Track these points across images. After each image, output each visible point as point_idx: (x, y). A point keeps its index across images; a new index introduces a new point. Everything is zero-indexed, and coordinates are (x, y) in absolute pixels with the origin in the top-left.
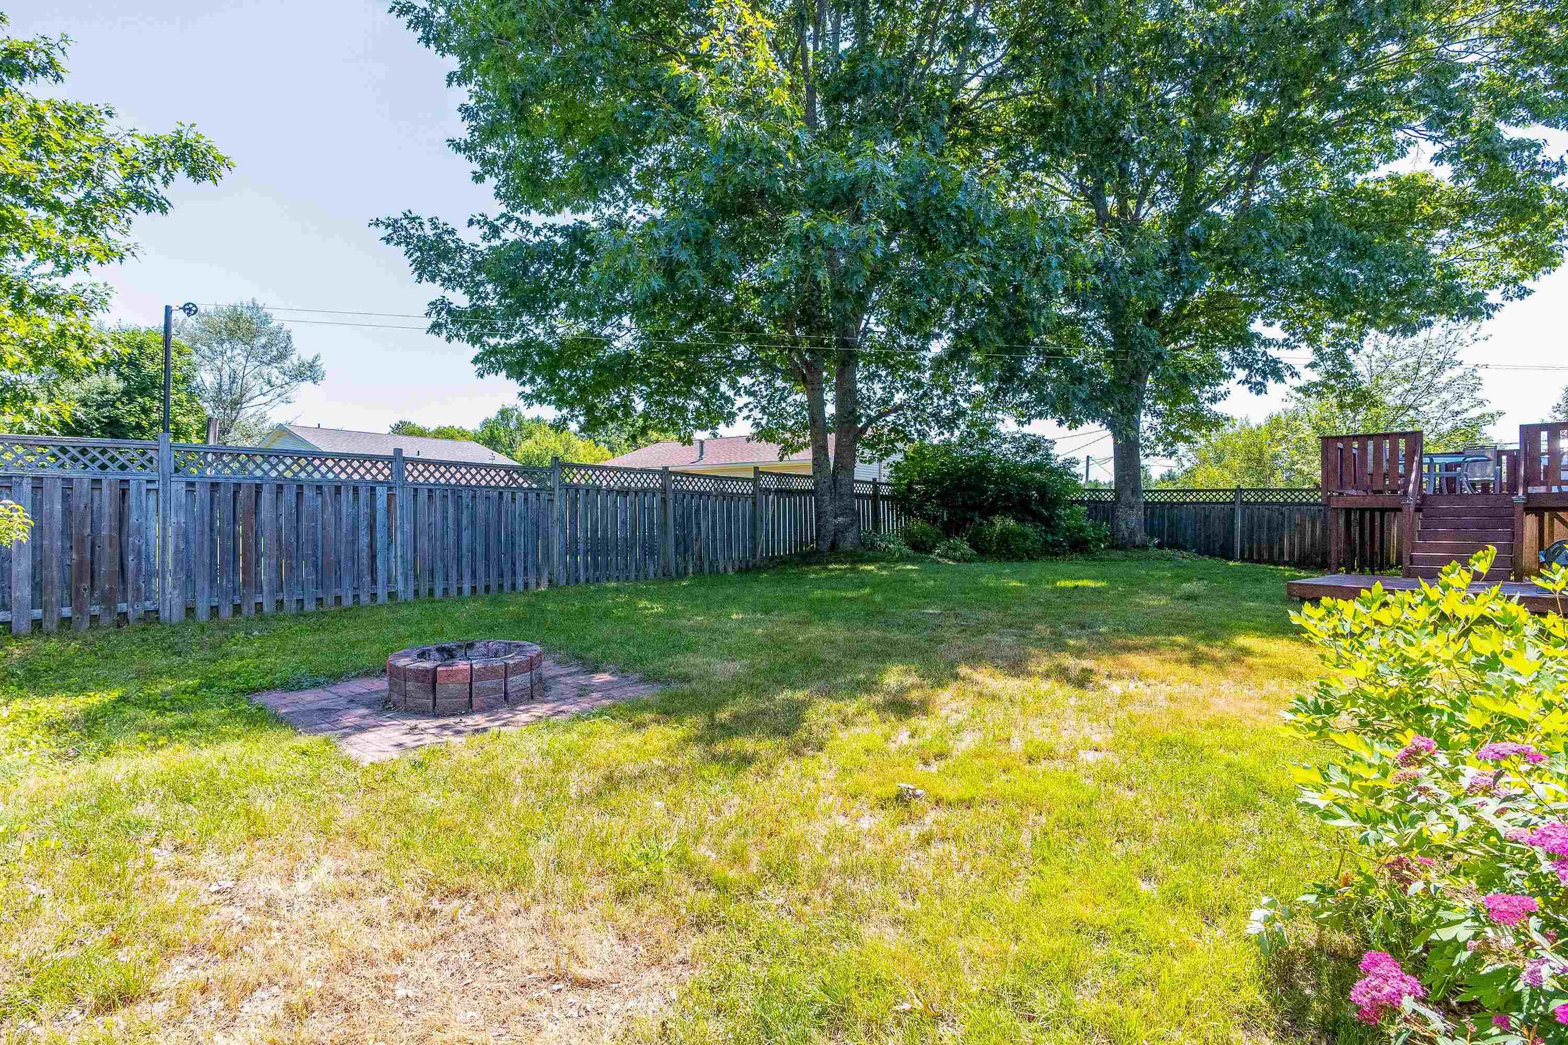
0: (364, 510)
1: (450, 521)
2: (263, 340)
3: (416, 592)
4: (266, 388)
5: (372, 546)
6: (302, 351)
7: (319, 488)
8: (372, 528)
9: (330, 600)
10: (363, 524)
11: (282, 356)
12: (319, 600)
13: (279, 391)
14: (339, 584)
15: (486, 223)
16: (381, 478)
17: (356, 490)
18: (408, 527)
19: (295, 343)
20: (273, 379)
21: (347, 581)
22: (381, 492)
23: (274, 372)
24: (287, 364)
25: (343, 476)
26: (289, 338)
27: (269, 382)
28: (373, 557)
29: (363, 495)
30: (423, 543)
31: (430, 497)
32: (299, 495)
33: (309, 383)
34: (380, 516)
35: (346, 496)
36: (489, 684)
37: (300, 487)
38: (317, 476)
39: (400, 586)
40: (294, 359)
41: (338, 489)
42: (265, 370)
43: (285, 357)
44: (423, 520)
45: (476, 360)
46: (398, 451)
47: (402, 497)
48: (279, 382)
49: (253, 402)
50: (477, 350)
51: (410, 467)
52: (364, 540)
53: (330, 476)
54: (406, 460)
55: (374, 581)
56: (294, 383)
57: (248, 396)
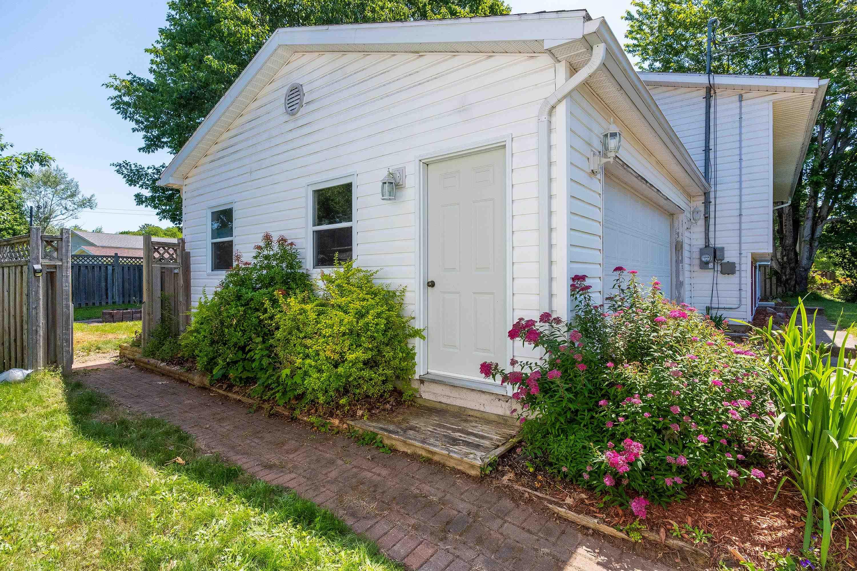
0: (103, 274)
1: (137, 278)
2: (62, 186)
3: (123, 302)
4: (64, 212)
5: (106, 286)
6: (84, 192)
7: (87, 267)
8: (106, 280)
9: (91, 304)
10: (103, 279)
11: (73, 195)
12: (87, 304)
13: (71, 212)
14: (94, 299)
15: (155, 168)
16: (110, 263)
17: (100, 267)
18: (120, 280)
19: (80, 188)
20: (68, 207)
21: (97, 297)
22: (110, 268)
23: (69, 203)
24: (76, 199)
25: (95, 263)
26: (77, 186)
27: (66, 208)
28: (107, 290)
29: (103, 269)
30: (127, 285)
31: (129, 269)
32: (79, 269)
33: (88, 209)
34: (109, 276)
35: (96, 269)
36: (128, 316)
37: (80, 267)
38: (86, 263)
39: (117, 300)
40: (80, 196)
41: (93, 267)
42: (63, 202)
43: (75, 195)
44: (126, 277)
45: (158, 214)
46: (116, 254)
47: (118, 270)
48: (71, 208)
49: (57, 218)
50: (157, 211)
51: (121, 259)
52: (103, 284)
53: (91, 263)
54: (119, 257)
55: (107, 298)
56: (80, 209)
57: (54, 215)
